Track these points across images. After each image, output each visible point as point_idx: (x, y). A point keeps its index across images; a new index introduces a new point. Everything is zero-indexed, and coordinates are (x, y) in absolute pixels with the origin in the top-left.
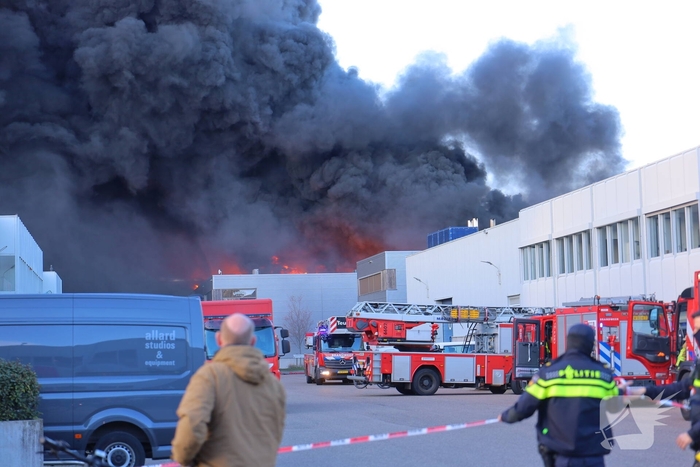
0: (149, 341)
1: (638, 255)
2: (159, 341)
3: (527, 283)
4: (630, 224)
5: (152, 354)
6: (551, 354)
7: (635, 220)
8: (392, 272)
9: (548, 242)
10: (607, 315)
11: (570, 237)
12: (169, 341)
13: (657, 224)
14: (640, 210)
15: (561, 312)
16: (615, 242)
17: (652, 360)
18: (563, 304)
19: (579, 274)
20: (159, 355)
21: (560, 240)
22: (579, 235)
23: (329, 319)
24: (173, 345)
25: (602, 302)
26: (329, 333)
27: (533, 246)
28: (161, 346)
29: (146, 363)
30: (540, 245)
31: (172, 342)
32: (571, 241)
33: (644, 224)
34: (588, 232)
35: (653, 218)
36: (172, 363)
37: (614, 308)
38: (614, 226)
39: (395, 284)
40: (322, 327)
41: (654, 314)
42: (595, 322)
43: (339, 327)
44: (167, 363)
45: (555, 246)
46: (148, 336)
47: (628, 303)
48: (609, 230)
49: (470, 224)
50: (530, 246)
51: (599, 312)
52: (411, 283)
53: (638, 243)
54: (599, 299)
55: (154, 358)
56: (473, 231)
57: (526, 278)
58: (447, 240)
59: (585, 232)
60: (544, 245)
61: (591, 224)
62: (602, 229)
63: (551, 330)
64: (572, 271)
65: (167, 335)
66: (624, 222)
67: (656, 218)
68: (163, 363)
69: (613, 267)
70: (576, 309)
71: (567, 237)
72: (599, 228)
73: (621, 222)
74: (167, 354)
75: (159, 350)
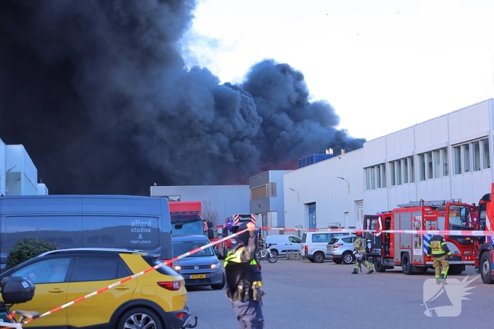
0: (133, 227)
1: (446, 173)
2: (140, 227)
3: (368, 192)
4: (441, 152)
5: (135, 236)
6: (389, 239)
7: (445, 149)
8: (274, 185)
9: (383, 164)
10: (429, 212)
11: (399, 161)
12: (147, 227)
13: (460, 152)
14: (448, 142)
15: (396, 211)
16: (431, 164)
17: (462, 242)
18: (398, 206)
19: (405, 186)
20: (140, 237)
21: (392, 162)
22: (405, 159)
23: (234, 216)
24: (150, 229)
25: (425, 204)
26: (233, 225)
27: (373, 167)
28: (142, 230)
29: (132, 242)
30: (378, 166)
31: (150, 227)
32: (400, 163)
33: (451, 152)
34: (411, 158)
35: (457, 148)
36: (149, 242)
37: (433, 208)
38: (429, 153)
39: (276, 193)
40: (229, 221)
41: (463, 212)
42: (421, 217)
43: (240, 221)
44: (146, 242)
45: (388, 167)
46: (133, 224)
47: (444, 204)
48: (426, 156)
49: (327, 152)
50: (371, 167)
51: (423, 210)
52: (287, 192)
53: (446, 165)
54: (423, 202)
55: (137, 239)
56: (329, 157)
57: (368, 188)
58: (312, 163)
59: (409, 157)
60: (381, 167)
61: (414, 152)
62: (422, 155)
63: (389, 223)
64: (400, 184)
65: (145, 223)
66: (437, 151)
67: (459, 148)
68: (143, 242)
69: (429, 181)
70: (407, 209)
71: (396, 160)
72: (419, 155)
73: (434, 151)
74: (146, 236)
75: (140, 233)
